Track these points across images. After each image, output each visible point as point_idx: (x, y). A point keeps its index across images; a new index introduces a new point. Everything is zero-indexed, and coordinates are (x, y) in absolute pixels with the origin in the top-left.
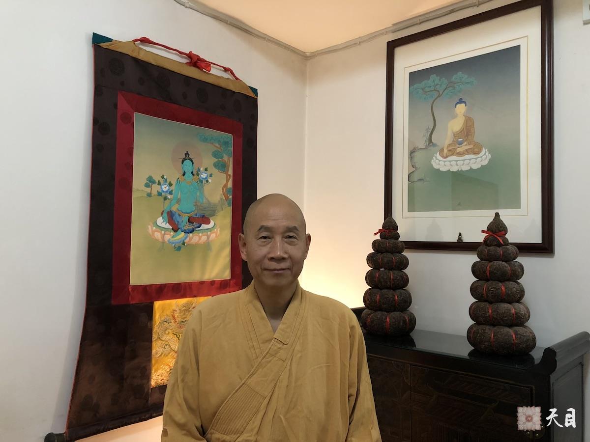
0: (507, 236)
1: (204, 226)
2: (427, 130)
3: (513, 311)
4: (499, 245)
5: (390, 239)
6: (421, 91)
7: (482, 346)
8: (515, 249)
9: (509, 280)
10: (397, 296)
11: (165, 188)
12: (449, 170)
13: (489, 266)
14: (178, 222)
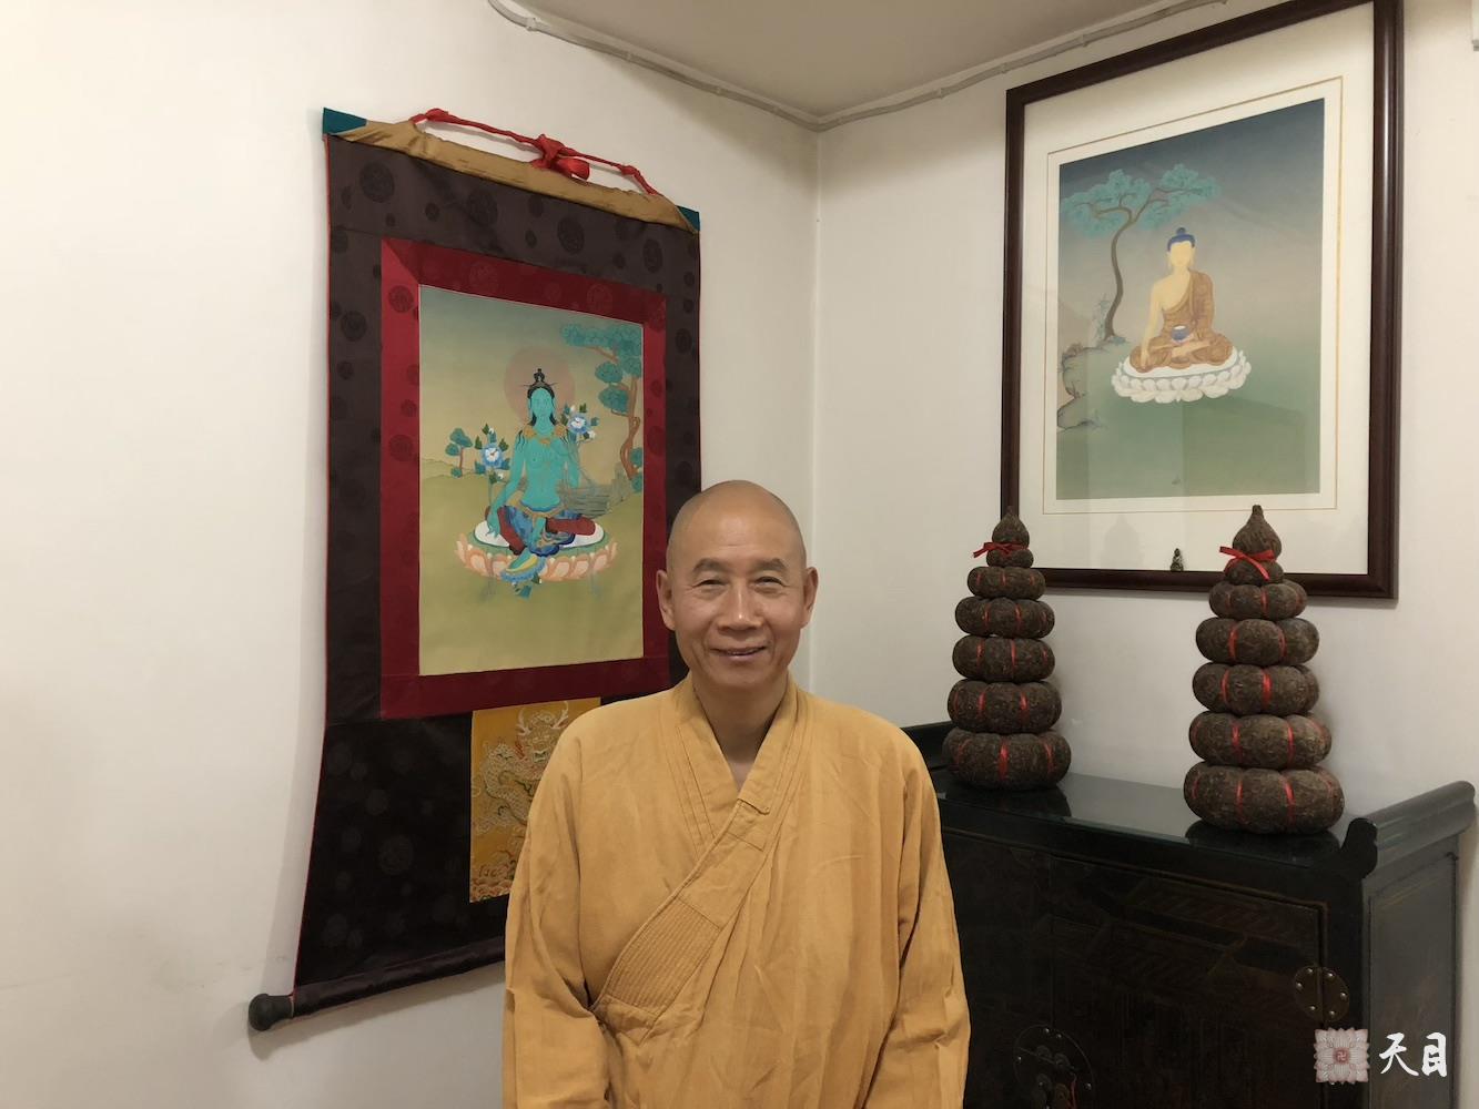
0: (1280, 560)
1: (581, 540)
2: (1102, 303)
3: (1288, 734)
4: (1260, 582)
5: (1011, 565)
6: (1086, 210)
7: (1216, 815)
8: (1295, 590)
9: (1279, 663)
10: (1024, 697)
11: (492, 454)
12: (1153, 401)
13: (1232, 631)
14: (523, 531)
